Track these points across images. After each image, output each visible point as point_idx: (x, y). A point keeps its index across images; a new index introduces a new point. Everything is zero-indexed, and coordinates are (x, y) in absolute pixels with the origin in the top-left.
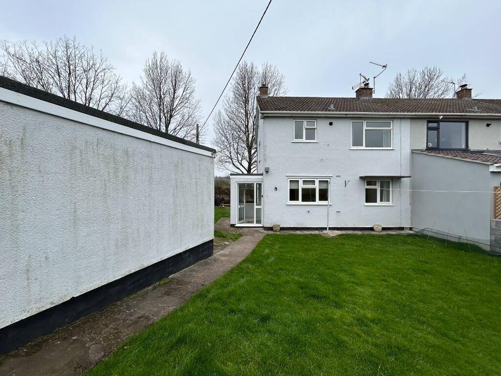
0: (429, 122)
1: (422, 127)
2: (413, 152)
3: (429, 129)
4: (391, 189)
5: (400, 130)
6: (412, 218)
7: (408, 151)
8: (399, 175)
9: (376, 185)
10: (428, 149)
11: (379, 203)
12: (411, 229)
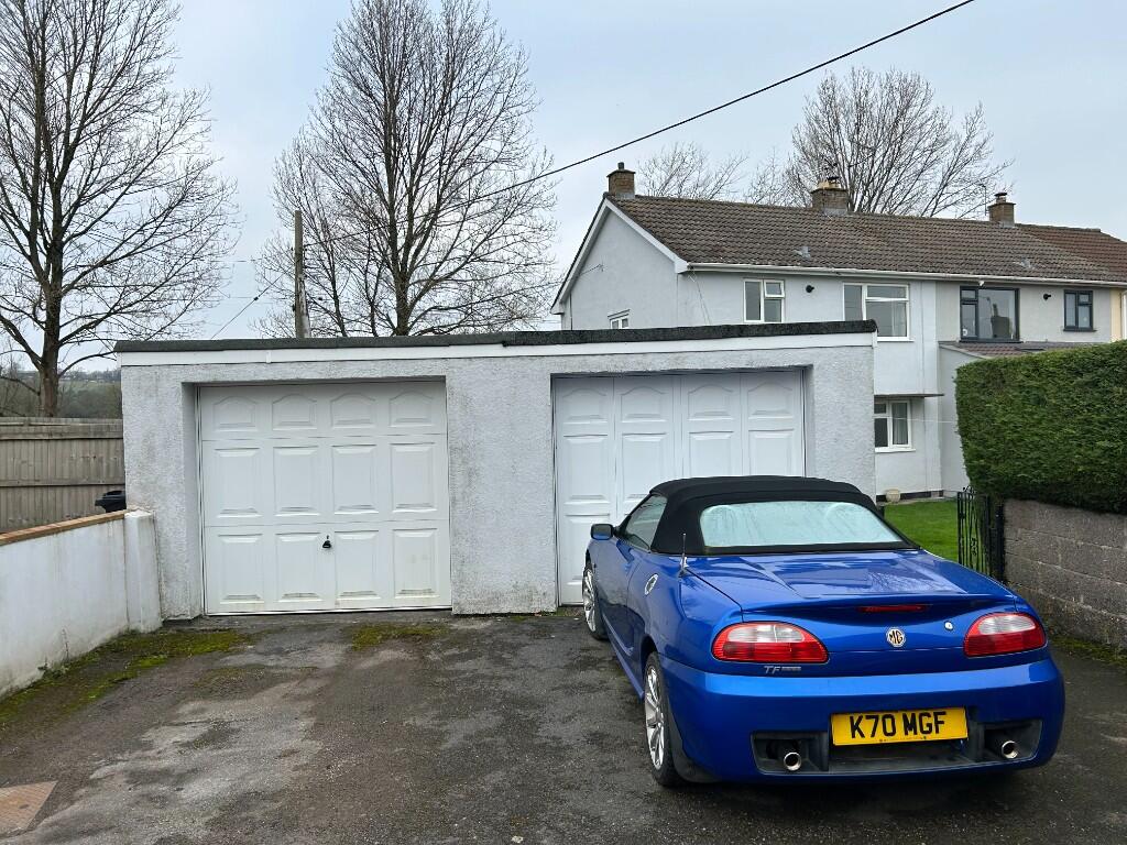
0: (963, 288)
1: (953, 297)
2: (942, 345)
3: (964, 302)
4: (909, 420)
5: (922, 305)
6: (943, 473)
7: (935, 345)
8: (921, 392)
9: (885, 412)
10: (964, 340)
11: (891, 447)
12: (941, 493)
